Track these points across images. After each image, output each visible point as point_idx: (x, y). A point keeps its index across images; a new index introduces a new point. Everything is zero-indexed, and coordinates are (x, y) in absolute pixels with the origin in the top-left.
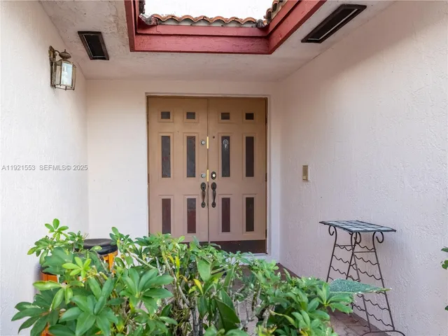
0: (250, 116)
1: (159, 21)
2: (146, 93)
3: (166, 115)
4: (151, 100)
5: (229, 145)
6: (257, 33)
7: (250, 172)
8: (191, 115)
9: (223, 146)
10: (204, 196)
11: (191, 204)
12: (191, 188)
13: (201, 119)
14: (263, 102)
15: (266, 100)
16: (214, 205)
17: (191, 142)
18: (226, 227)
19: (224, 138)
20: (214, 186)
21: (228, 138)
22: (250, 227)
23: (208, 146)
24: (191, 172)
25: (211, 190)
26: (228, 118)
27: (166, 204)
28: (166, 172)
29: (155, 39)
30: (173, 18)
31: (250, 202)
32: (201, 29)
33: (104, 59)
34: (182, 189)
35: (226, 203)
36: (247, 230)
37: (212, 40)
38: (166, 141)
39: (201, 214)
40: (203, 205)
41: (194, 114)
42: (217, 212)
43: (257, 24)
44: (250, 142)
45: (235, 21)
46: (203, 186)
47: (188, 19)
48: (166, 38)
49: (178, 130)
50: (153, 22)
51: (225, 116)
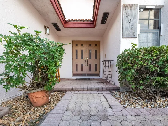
0: (96, 45)
1: (69, 21)
2: (72, 40)
3: (77, 45)
4: (73, 42)
5: (91, 52)
6: (91, 23)
7: (96, 58)
8: (82, 45)
9: (90, 52)
10: (85, 63)
11: (82, 65)
12: (82, 61)
13: (85, 46)
14: (99, 42)
15: (100, 41)
16: (87, 65)
17: (82, 51)
18: (90, 70)
19: (90, 50)
20: (87, 61)
21: (91, 50)
22: (96, 70)
23: (86, 52)
24: (82, 58)
25: (87, 62)
26: (91, 46)
27: (77, 65)
28: (77, 58)
29: (69, 25)
30: (72, 20)
31: (96, 65)
32: (79, 22)
33: (60, 30)
34: (80, 61)
35: (90, 65)
36: (95, 71)
37: (81, 25)
38: (77, 51)
39: (84, 67)
40: (85, 65)
41: (83, 45)
42: (88, 67)
43: (92, 21)
44: (96, 51)
45: (86, 20)
46: (85, 61)
47: (76, 20)
48: (72, 25)
49: (79, 48)
50: (68, 21)
51: (90, 45)
